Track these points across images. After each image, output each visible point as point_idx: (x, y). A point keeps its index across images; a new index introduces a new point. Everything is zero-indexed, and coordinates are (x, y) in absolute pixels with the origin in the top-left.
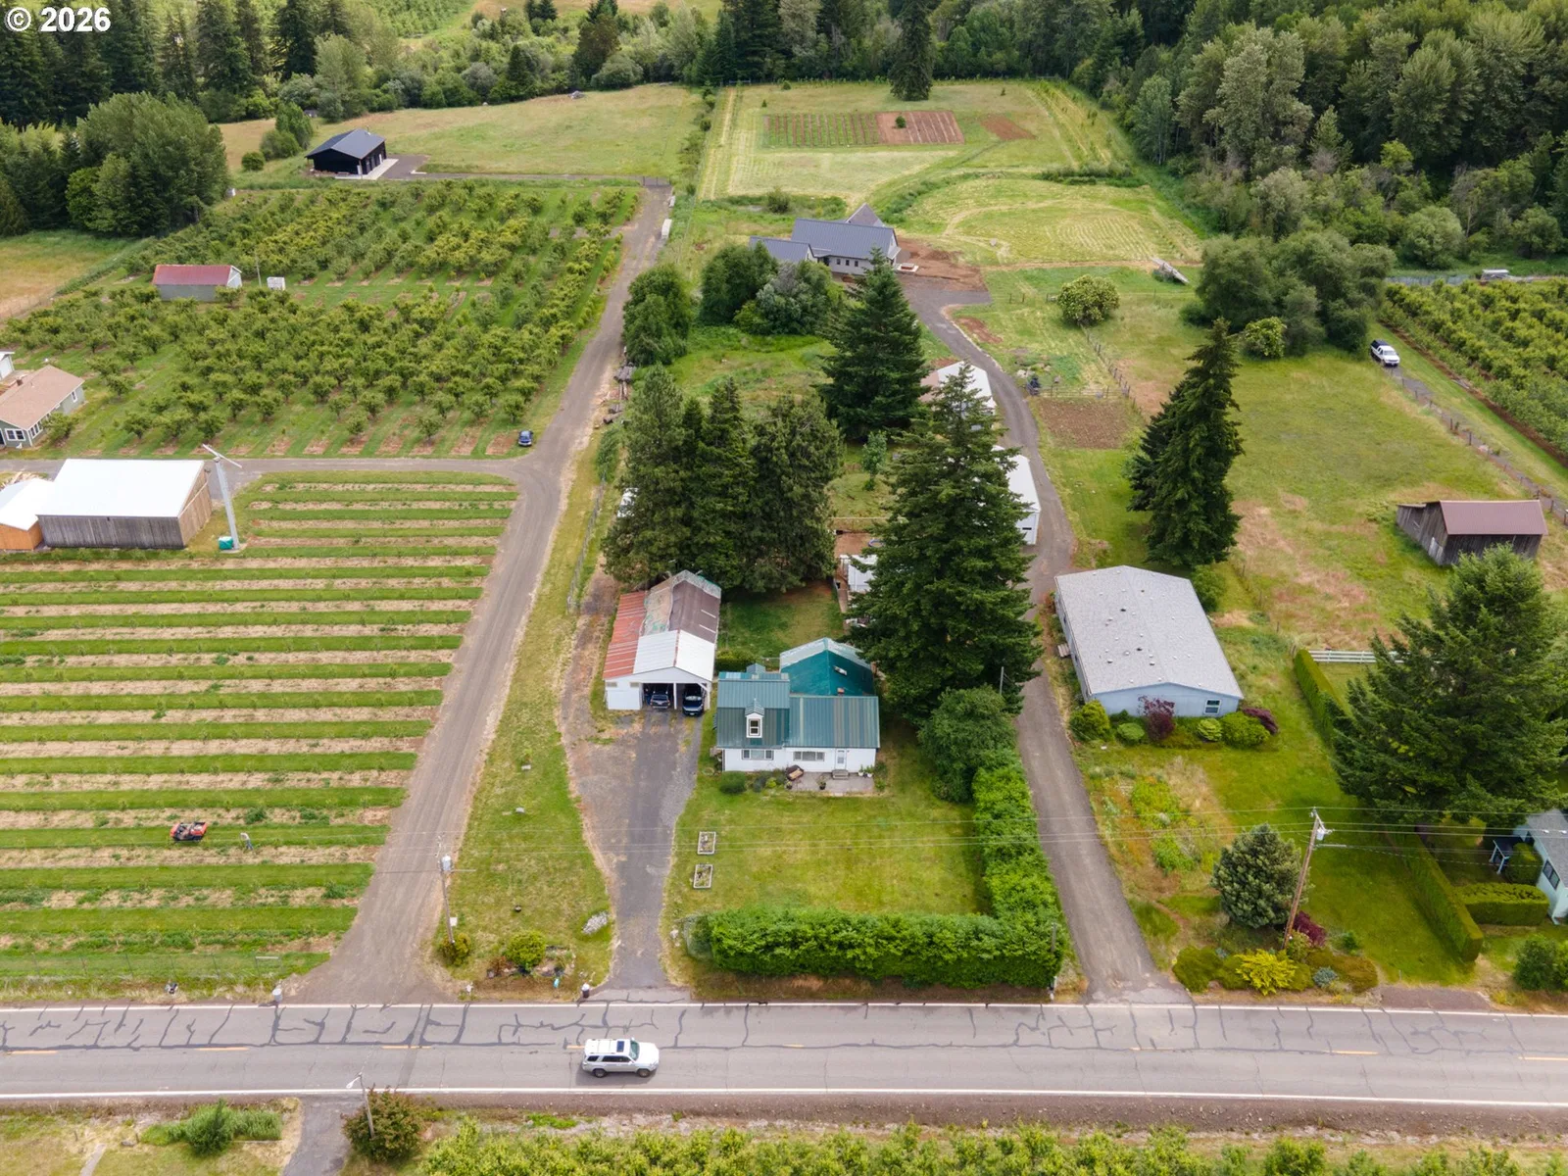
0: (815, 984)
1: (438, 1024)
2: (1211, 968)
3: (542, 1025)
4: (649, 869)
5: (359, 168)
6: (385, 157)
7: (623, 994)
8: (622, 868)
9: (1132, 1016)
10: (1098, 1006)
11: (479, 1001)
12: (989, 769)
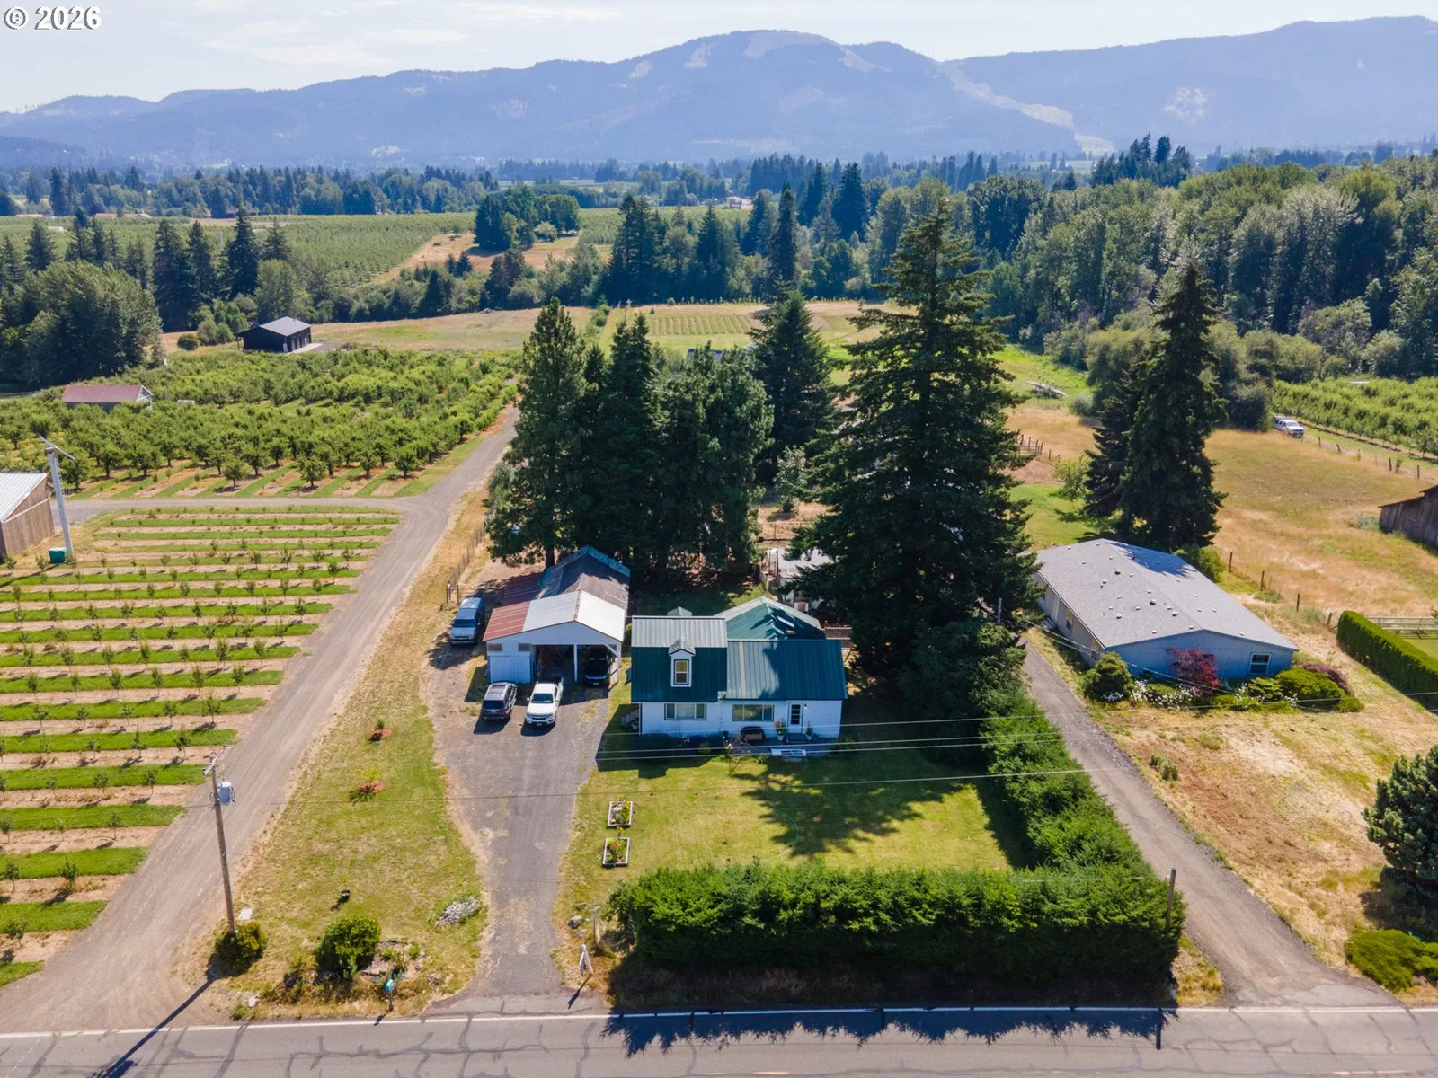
0: (793, 984)
1: (190, 1056)
2: (1410, 955)
3: (362, 1053)
4: (538, 845)
5: (285, 346)
6: (310, 342)
7: (496, 1003)
8: (498, 847)
9: (1314, 1024)
10: (1253, 1010)
11: (263, 1020)
12: (1002, 713)
